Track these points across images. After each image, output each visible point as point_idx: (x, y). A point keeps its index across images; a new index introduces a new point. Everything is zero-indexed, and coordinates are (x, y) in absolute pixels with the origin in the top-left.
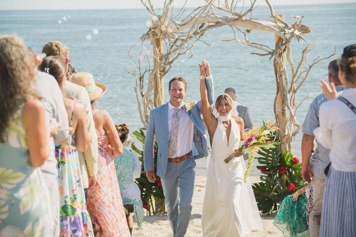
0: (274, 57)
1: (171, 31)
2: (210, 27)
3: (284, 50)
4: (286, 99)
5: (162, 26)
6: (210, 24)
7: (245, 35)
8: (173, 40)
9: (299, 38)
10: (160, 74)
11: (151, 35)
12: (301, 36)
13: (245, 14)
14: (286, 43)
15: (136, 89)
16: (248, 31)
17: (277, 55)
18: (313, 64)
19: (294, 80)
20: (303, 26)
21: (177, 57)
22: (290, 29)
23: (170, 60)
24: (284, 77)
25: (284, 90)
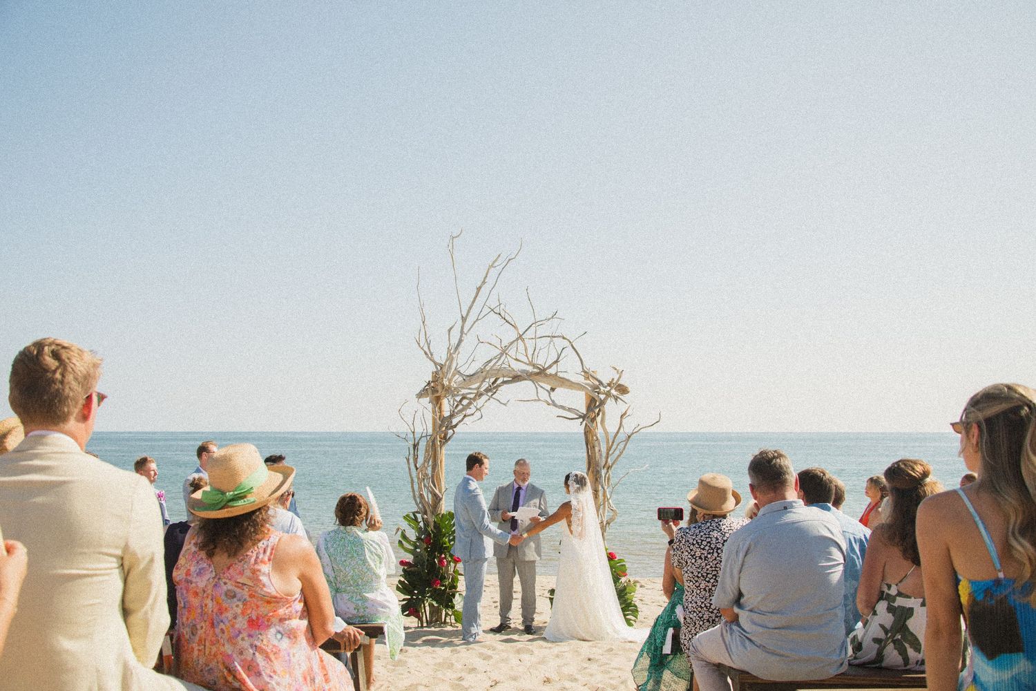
0: (585, 422)
1: (455, 386)
2: (504, 382)
3: (598, 414)
4: (601, 476)
5: (445, 380)
6: (505, 379)
7: (550, 394)
8: (458, 399)
9: (616, 398)
10: (440, 441)
11: (430, 391)
12: (620, 397)
13: (550, 367)
14: (599, 406)
15: (408, 460)
16: (553, 389)
17: (589, 420)
18: (633, 434)
19: (610, 453)
20: (620, 385)
21: (463, 419)
22: (605, 387)
23: (454, 423)
24: (597, 449)
25: (597, 465)
